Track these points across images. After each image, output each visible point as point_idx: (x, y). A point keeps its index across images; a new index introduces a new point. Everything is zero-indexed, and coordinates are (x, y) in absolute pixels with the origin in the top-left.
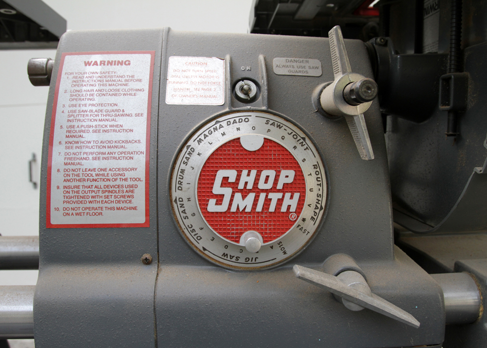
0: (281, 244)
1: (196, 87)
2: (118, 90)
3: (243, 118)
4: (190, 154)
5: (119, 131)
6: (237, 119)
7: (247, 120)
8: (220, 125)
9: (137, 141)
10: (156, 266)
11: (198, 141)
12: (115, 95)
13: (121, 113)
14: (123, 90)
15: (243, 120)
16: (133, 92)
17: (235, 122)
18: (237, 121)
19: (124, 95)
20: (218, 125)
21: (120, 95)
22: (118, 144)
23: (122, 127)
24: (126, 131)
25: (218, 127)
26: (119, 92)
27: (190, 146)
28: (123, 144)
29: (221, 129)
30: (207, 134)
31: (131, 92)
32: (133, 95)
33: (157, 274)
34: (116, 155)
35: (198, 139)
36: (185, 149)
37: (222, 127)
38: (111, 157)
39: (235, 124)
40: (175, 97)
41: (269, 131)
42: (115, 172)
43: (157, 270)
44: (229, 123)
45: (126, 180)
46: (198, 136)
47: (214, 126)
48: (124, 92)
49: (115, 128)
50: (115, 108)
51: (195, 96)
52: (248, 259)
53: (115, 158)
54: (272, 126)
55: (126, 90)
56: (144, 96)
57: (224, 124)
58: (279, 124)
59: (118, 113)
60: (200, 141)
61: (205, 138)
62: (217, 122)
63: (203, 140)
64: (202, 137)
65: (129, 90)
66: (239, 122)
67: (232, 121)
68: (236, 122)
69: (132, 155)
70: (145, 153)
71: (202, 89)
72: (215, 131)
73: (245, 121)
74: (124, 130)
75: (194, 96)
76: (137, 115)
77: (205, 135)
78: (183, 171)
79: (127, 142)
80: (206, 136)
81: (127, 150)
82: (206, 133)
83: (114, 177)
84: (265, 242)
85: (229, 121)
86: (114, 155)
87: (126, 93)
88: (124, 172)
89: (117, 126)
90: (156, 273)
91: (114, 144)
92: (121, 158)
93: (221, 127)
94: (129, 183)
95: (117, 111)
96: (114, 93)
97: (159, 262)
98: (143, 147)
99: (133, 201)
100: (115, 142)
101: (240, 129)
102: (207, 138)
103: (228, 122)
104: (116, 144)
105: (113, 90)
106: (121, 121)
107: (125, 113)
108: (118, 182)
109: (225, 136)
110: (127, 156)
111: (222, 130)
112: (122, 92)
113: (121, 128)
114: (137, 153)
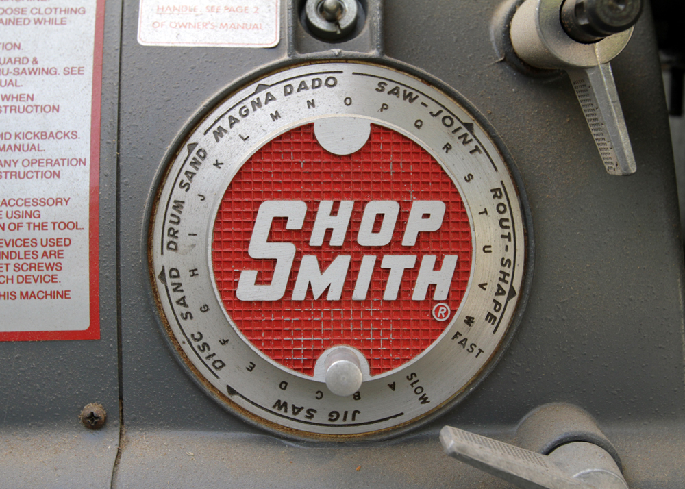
0: (414, 379)
1: (211, 4)
2: (23, 11)
3: (323, 78)
4: (195, 163)
5: (25, 109)
6: (308, 81)
7: (331, 82)
8: (268, 94)
9: (70, 135)
10: (117, 433)
11: (215, 132)
12: (16, 22)
13: (30, 65)
14: (34, 11)
15: (324, 81)
16: (59, 17)
17: (302, 86)
18: (309, 84)
19: (38, 22)
20: (262, 95)
21: (26, 22)
22: (21, 142)
23: (32, 99)
24: (43, 109)
25: (263, 100)
26: (24, 17)
27: (196, 144)
28: (36, 142)
29: (271, 103)
30: (237, 116)
31: (53, 16)
32: (59, 22)
33: (119, 453)
34: (19, 168)
35: (215, 128)
36: (184, 153)
37: (273, 99)
38: (6, 172)
39: (303, 92)
40: (159, 29)
41: (384, 107)
42: (16, 208)
43: (117, 441)
44: (289, 90)
45: (42, 226)
46: (216, 122)
47: (254, 98)
48: (37, 16)
49: (15, 103)
50: (15, 54)
51: (209, 26)
52: (335, 416)
53: (16, 175)
54: (392, 95)
55: (42, 11)
56: (86, 25)
57: (277, 91)
58: (409, 91)
59: (21, 67)
60: (219, 133)
61: (231, 125)
62: (261, 88)
63: (226, 131)
64: (225, 123)
65: (48, 11)
66: (313, 87)
67: (296, 84)
68: (306, 88)
69: (57, 168)
70: (88, 162)
71: (226, 8)
72: (255, 110)
73: (326, 84)
74: (37, 106)
75: (205, 25)
76: (69, 71)
77: (231, 118)
78: (179, 205)
79: (44, 136)
80: (233, 121)
81: (45, 156)
82: (235, 113)
83: (13, 220)
84: (373, 372)
85: (290, 85)
86: (12, 168)
87: (41, 17)
88: (38, 208)
89: (19, 97)
90: (116, 448)
91: (12, 142)
92: (30, 175)
93: (270, 98)
94: (52, 233)
95: (21, 60)
96: (12, 17)
97: (122, 423)
98: (83, 148)
99: (60, 275)
100: (17, 136)
101: (316, 104)
102: (236, 125)
103: (286, 87)
104: (19, 142)
105: (9, 11)
106: (29, 85)
107: (40, 66)
108: (24, 233)
109: (278, 121)
110: (44, 169)
111: (271, 107)
112: (31, 17)
113: (30, 102)
114: (70, 163)
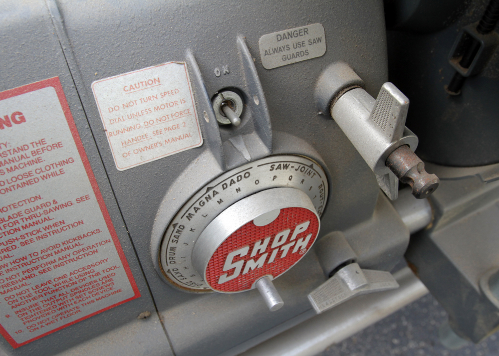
1: (155, 130)
2: (30, 174)
3: (242, 174)
4: (178, 231)
5: (62, 229)
6: (235, 178)
7: (247, 175)
8: (214, 191)
9: (95, 232)
11: (187, 217)
12: (29, 183)
13: (53, 206)
14: (38, 171)
15: (243, 176)
16: (57, 169)
17: (232, 182)
18: (235, 180)
19: (44, 178)
20: (211, 193)
21: (36, 181)
22: (68, 245)
23: (64, 223)
24: (73, 226)
25: (211, 195)
26: (32, 178)
27: (177, 224)
28: (77, 242)
29: (216, 196)
30: (199, 206)
31: (52, 170)
32: (59, 173)
34: (72, 256)
35: (187, 214)
36: (171, 228)
37: (217, 193)
38: (66, 261)
39: (233, 185)
40: (128, 157)
41: (275, 177)
42: (79, 273)
43: (158, 318)
44: (225, 186)
45: (98, 274)
46: (187, 211)
47: (206, 195)
48: (42, 174)
49: (54, 229)
50: (38, 203)
51: (158, 145)
53: (73, 260)
54: (278, 170)
55: (43, 169)
56: (78, 169)
57: (219, 189)
59: (48, 209)
60: (190, 216)
61: (196, 211)
62: (208, 189)
63: (193, 215)
64: (192, 211)
65: (48, 168)
66: (238, 181)
67: (228, 182)
68: (234, 182)
69: (94, 249)
70: (111, 240)
71: (166, 129)
72: (208, 201)
73: (245, 177)
74: (68, 226)
75: (156, 145)
76: (80, 200)
77: (195, 208)
78: (173, 249)
79: (80, 238)
80: (196, 210)
81: (85, 246)
82: (197, 205)
83: (80, 278)
84: (274, 277)
85: (225, 184)
86: (68, 258)
87: (45, 174)
88: (92, 268)
89: (55, 225)
91: (62, 247)
93: (215, 193)
94: (103, 275)
95: (46, 205)
96: (24, 180)
97: (157, 311)
98: (106, 234)
99: (114, 286)
100: (63, 244)
101: (241, 189)
102: (198, 211)
103: (223, 185)
104: (66, 246)
105: (20, 177)
106: (57, 216)
107: (60, 203)
108: (88, 280)
109: (222, 204)
110: (87, 252)
111: (217, 197)
112: (38, 176)
113: (63, 225)
114: (101, 244)
